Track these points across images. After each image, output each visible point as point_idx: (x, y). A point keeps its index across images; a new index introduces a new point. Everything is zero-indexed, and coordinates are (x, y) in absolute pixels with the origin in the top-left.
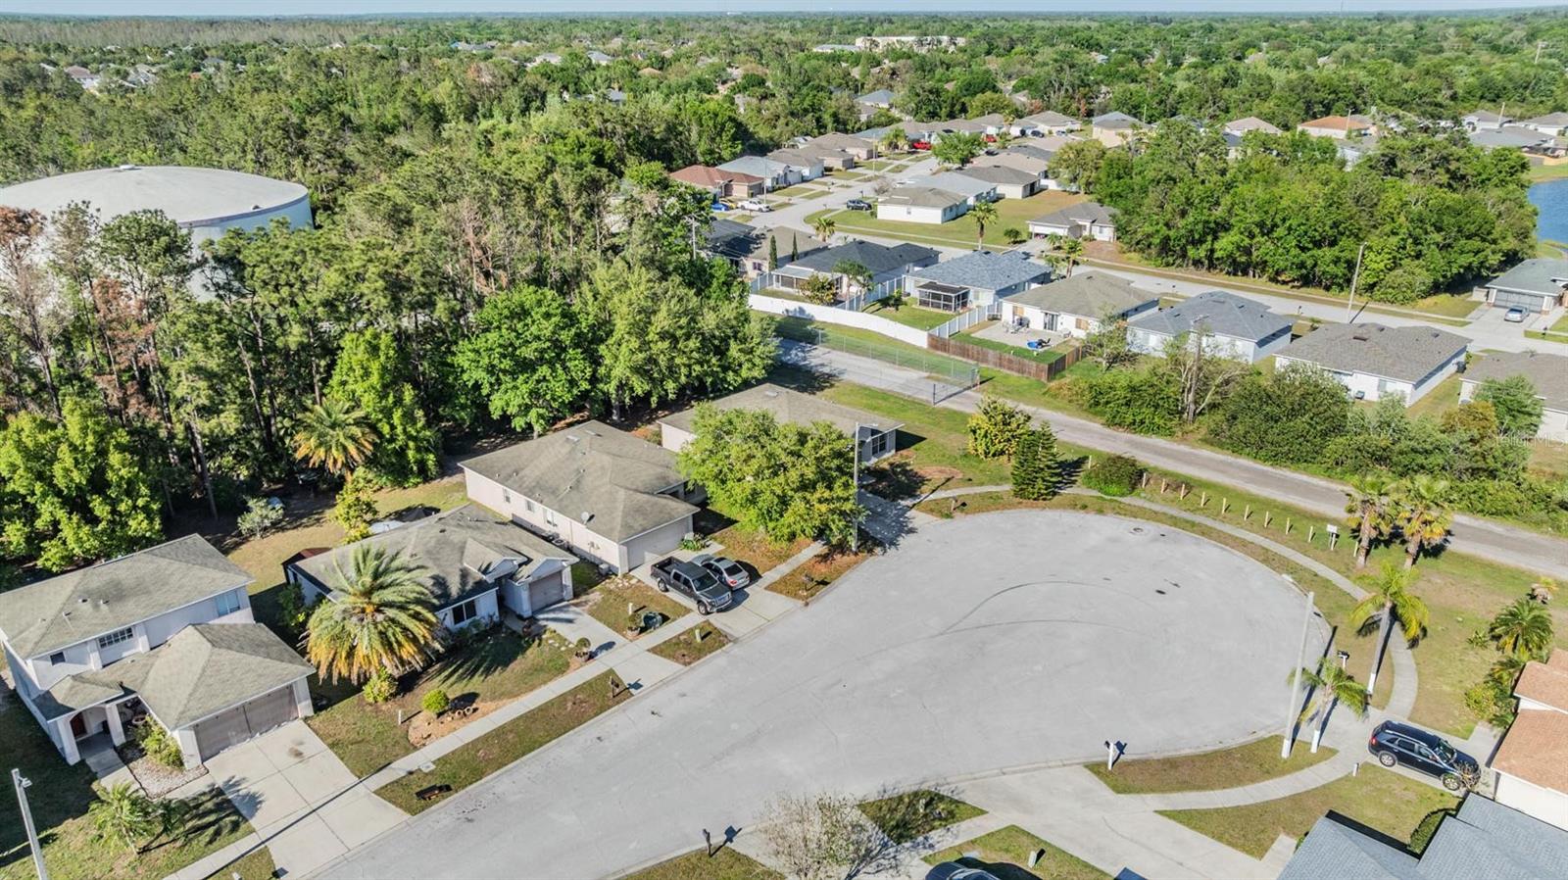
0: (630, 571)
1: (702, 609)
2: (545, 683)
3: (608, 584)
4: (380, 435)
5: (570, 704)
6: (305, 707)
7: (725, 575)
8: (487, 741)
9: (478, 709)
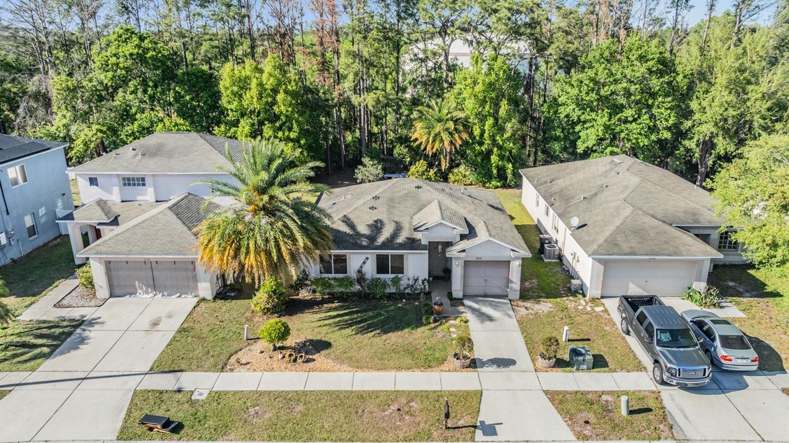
0: (602, 297)
1: (657, 373)
3: (569, 302)
5: (394, 407)
6: (206, 289)
7: (718, 343)
8: (275, 399)
9: (314, 360)
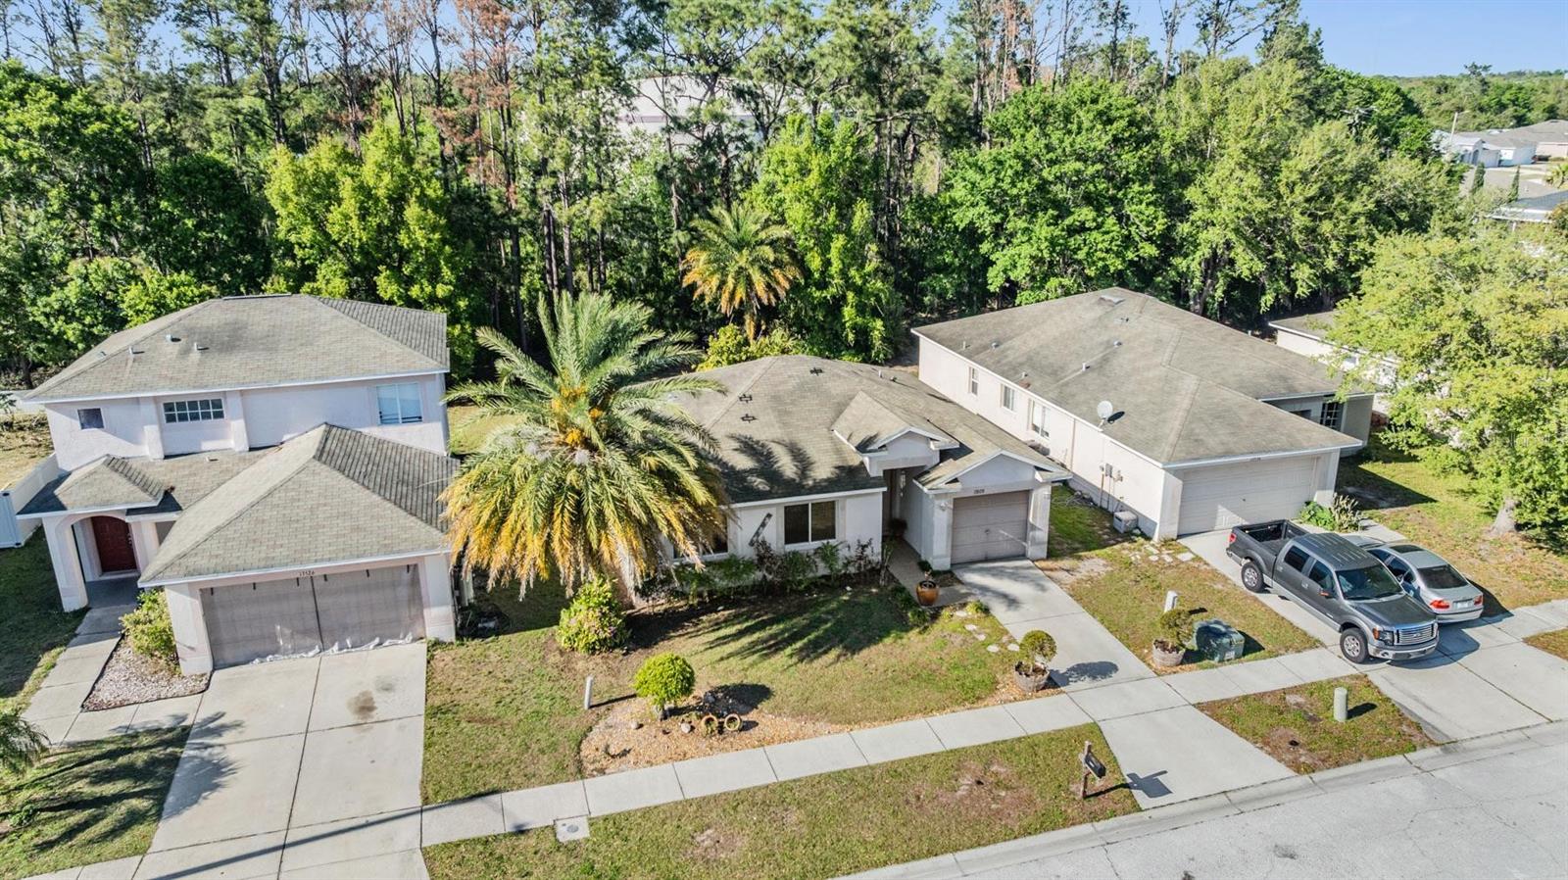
0: (1180, 536)
1: (1353, 645)
2: (926, 711)
3: (1127, 550)
4: (806, 272)
5: (966, 781)
6: (439, 620)
7: (1419, 582)
8: (735, 808)
9: (754, 724)
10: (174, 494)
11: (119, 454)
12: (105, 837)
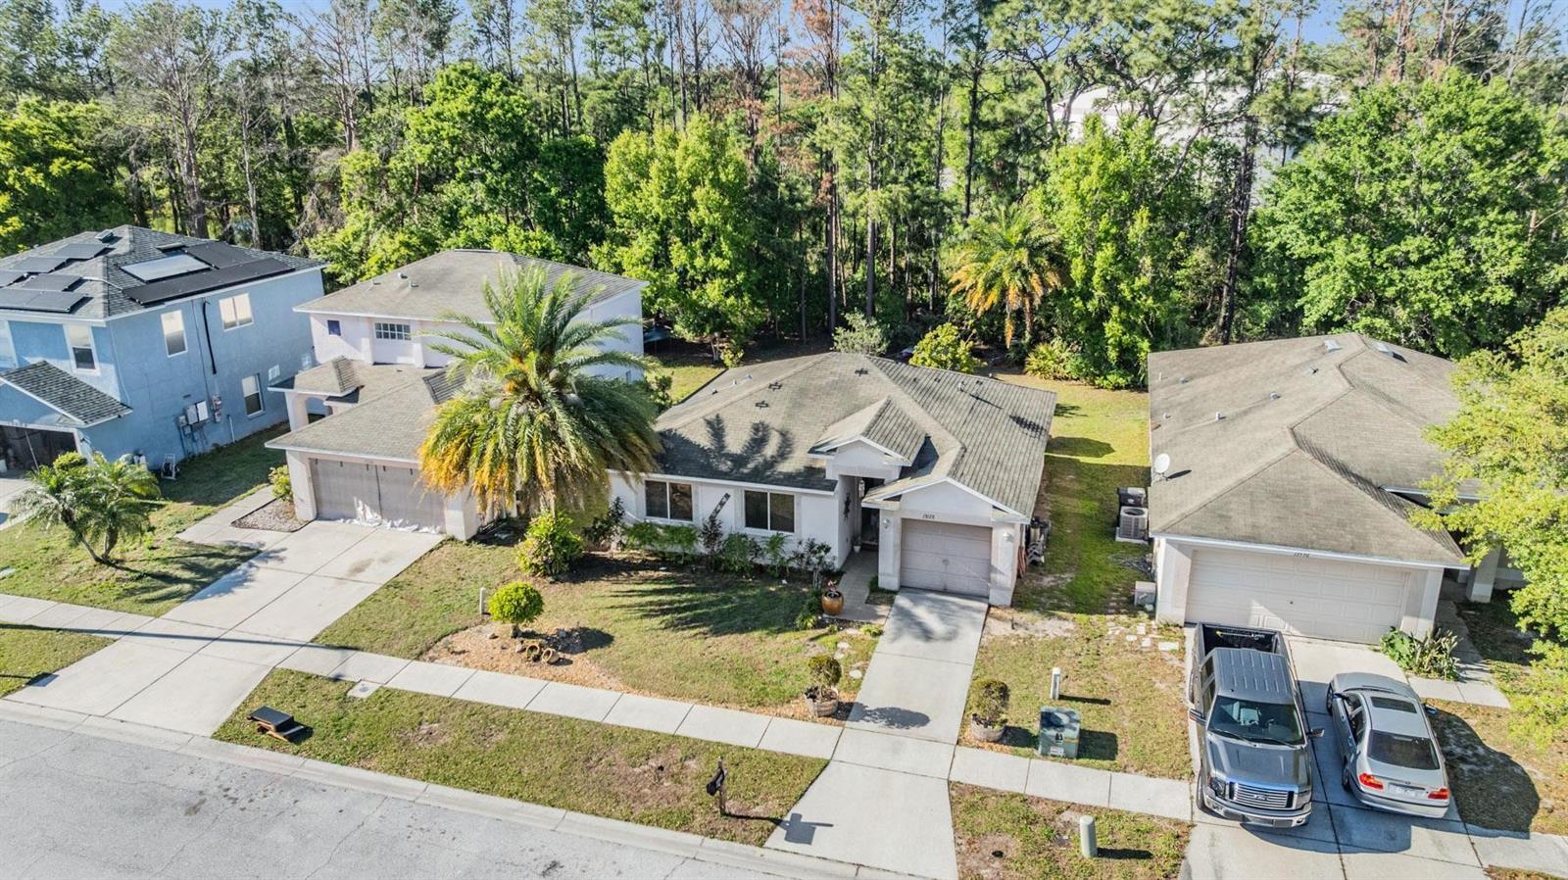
0: (1188, 624)
2: (705, 700)
4: (1066, 279)
5: (655, 763)
6: (454, 521)
8: (469, 716)
9: (570, 662)
10: (361, 391)
11: (349, 357)
12: (152, 600)
